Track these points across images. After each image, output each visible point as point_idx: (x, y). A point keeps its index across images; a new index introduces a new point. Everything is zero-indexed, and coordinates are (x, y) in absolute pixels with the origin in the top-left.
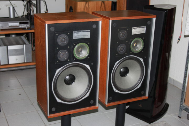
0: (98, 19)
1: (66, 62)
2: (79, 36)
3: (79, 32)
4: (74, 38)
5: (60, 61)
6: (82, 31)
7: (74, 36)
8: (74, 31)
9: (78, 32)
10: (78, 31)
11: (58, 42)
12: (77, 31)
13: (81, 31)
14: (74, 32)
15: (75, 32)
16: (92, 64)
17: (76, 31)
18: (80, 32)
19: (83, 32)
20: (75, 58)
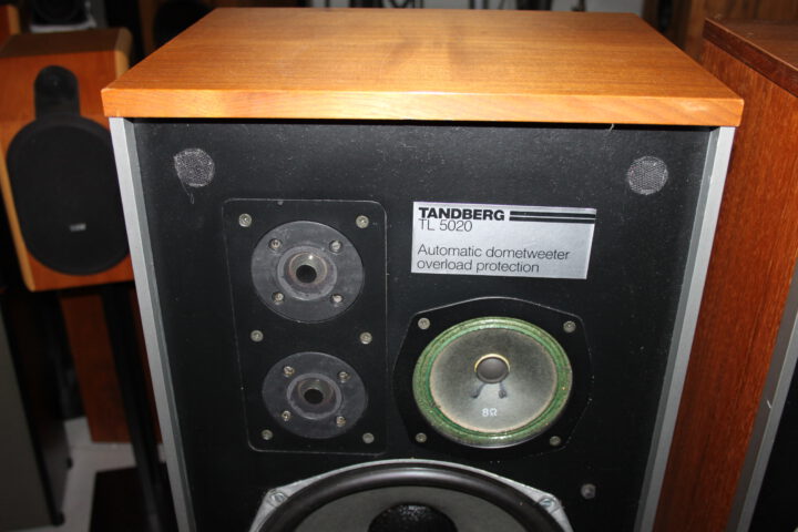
0: (687, 110)
1: (345, 447)
2: (468, 251)
3: (476, 215)
4: (415, 269)
5: (284, 436)
6: (507, 210)
7: (422, 248)
8: (417, 205)
9: (465, 214)
10: (462, 207)
11: (259, 288)
12: (446, 206)
13: (494, 208)
14: (417, 214)
15: (433, 213)
16: (587, 490)
17: (437, 206)
18: (488, 215)
19: (515, 217)
20: (424, 425)
